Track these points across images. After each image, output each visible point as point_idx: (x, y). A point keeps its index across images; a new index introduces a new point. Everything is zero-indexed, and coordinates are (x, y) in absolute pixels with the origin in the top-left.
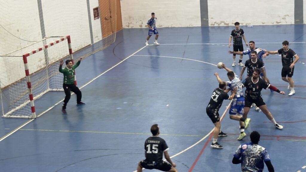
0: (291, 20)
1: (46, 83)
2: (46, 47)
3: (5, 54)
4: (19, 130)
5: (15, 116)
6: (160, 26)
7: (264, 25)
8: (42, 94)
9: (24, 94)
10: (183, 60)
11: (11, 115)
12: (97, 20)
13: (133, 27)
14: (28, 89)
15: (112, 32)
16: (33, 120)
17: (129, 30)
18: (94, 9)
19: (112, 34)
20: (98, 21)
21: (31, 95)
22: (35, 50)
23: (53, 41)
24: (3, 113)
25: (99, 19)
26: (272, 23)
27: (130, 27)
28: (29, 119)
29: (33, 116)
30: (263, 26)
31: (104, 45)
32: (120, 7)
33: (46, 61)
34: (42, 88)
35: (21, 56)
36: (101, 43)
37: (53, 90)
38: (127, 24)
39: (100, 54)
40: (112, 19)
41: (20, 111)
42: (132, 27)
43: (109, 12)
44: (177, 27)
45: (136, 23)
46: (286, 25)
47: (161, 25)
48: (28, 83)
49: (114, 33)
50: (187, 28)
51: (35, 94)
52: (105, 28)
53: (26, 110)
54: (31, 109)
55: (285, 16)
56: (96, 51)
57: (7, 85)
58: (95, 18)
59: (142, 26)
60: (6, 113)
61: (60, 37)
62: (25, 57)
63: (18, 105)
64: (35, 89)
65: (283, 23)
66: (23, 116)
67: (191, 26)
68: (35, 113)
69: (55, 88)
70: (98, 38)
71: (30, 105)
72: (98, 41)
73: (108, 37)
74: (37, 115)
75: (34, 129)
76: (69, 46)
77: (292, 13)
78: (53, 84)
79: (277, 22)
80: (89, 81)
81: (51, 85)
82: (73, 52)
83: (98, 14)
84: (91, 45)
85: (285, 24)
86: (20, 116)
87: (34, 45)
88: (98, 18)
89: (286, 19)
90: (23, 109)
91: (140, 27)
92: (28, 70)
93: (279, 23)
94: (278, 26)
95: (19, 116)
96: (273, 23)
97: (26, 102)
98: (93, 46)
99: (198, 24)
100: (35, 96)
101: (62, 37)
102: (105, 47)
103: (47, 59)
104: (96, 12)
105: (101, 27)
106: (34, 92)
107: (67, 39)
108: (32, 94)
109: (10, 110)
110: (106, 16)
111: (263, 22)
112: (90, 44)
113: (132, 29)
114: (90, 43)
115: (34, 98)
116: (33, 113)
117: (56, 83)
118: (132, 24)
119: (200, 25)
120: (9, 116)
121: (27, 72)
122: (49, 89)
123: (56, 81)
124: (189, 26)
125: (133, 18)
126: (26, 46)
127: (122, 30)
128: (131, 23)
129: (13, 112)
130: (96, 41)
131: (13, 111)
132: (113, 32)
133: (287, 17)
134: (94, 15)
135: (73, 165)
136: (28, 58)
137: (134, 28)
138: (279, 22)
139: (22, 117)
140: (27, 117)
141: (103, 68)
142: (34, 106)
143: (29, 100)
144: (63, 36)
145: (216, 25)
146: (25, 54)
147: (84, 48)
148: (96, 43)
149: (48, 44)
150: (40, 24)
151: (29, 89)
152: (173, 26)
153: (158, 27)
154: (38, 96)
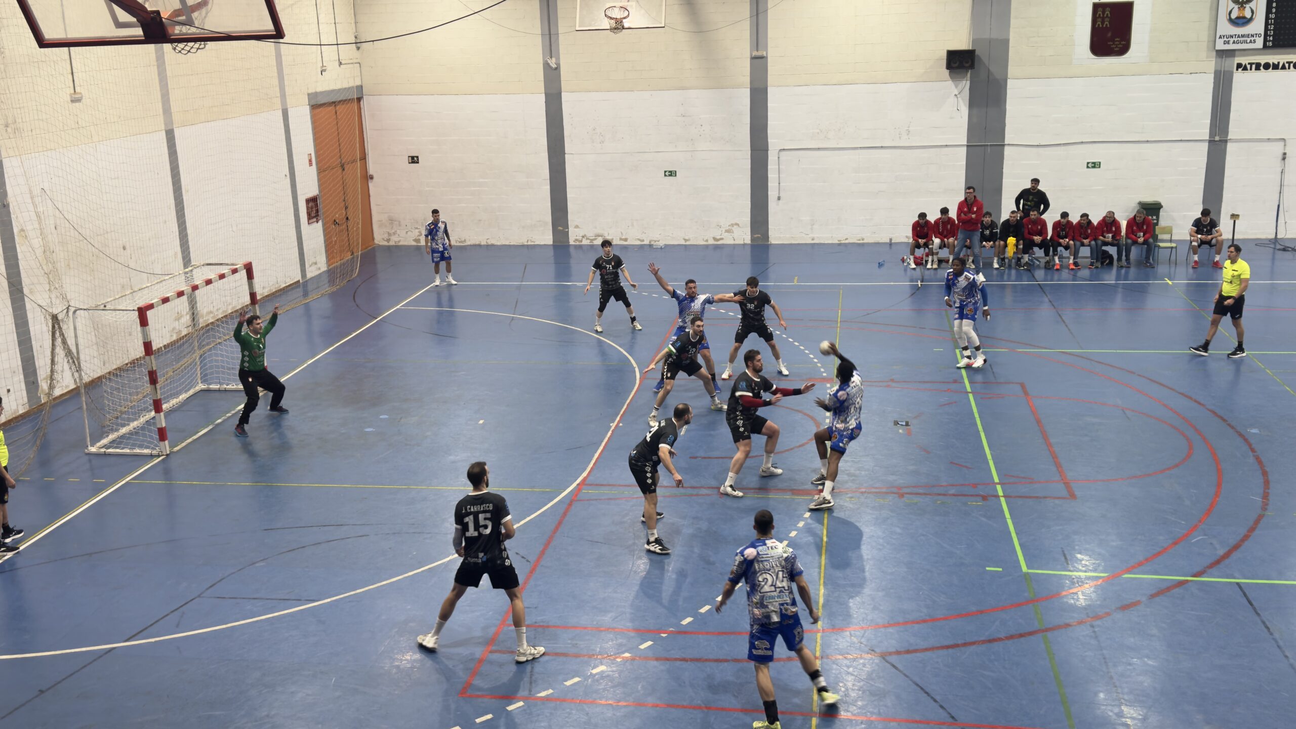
0: (743, 236)
1: (194, 373)
2: (195, 288)
3: (92, 304)
4: (127, 483)
5: (118, 450)
6: (460, 242)
7: (688, 243)
8: (183, 397)
9: (140, 396)
10: (513, 318)
11: (107, 448)
12: (315, 225)
13: (399, 241)
14: (149, 385)
15: (349, 253)
16: (163, 459)
17: (389, 249)
18: (308, 201)
19: (350, 257)
20: (318, 227)
21: (157, 400)
22: (168, 295)
23: (212, 274)
24: (89, 443)
25: (320, 223)
26: (705, 240)
27: (392, 243)
28: (152, 456)
29: (163, 450)
30: (685, 246)
31: (332, 281)
32: (369, 196)
33: (194, 319)
34: (183, 383)
35: (134, 310)
36: (325, 279)
37: (211, 386)
38: (386, 236)
39: (321, 304)
40: (350, 223)
41: (129, 438)
42: (395, 242)
43: (344, 208)
44: (499, 243)
45: (407, 232)
46: (734, 246)
47: (463, 240)
48: (149, 372)
49: (355, 254)
50: (523, 246)
51: (165, 398)
52: (335, 244)
53: (144, 436)
54: (157, 432)
55: (732, 225)
56: (313, 296)
57: (96, 375)
58: (311, 221)
59: (420, 239)
60: (95, 444)
61: (227, 264)
62: (142, 313)
63: (125, 423)
64: (167, 385)
65: (728, 240)
66: (137, 451)
67: (529, 243)
68: (167, 442)
69: (216, 383)
70: (319, 265)
71: (154, 424)
72: (318, 273)
73: (341, 265)
74: (171, 447)
75: (166, 480)
76: (251, 286)
77: (746, 219)
78: (212, 373)
79: (715, 239)
80: (298, 367)
81: (206, 375)
82: (258, 297)
83: (317, 211)
84: (301, 282)
85: (732, 242)
86: (130, 449)
87: (164, 283)
88: (317, 222)
89: (733, 233)
90: (137, 433)
91: (414, 243)
92: (151, 342)
93: (718, 240)
94: (717, 247)
95: (127, 451)
96: (707, 241)
97: (145, 417)
98: (306, 283)
99: (547, 238)
100: (165, 403)
101: (233, 265)
102: (334, 289)
103: (194, 317)
104: (312, 208)
105: (325, 241)
106: (164, 393)
107: (245, 270)
108: (159, 397)
109: (104, 435)
110: (337, 216)
111: (687, 238)
112: (299, 281)
113: (398, 247)
114: (298, 277)
115: (164, 406)
116: (162, 443)
117: (218, 372)
118: (397, 236)
119: (551, 242)
120: (103, 450)
121: (148, 346)
122: (201, 386)
123: (217, 367)
124: (526, 243)
125: (400, 222)
126: (145, 286)
127: (374, 248)
128: (394, 234)
129: (113, 442)
130: (311, 273)
131: (112, 437)
132: (353, 254)
133: (735, 228)
134: (309, 214)
135: (262, 564)
136: (149, 313)
137: (401, 243)
138: (718, 237)
139: (135, 451)
140: (147, 451)
141: (330, 337)
142: (164, 425)
143: (151, 411)
144: (234, 262)
145: (585, 242)
146: (142, 303)
147: (284, 289)
148: (312, 278)
149: (197, 282)
150: (177, 233)
151: (153, 386)
152: (490, 242)
153: (456, 244)
154: (174, 402)
